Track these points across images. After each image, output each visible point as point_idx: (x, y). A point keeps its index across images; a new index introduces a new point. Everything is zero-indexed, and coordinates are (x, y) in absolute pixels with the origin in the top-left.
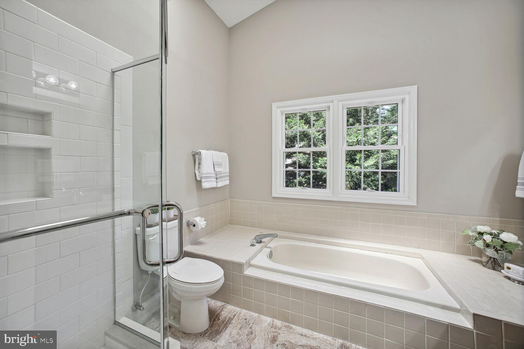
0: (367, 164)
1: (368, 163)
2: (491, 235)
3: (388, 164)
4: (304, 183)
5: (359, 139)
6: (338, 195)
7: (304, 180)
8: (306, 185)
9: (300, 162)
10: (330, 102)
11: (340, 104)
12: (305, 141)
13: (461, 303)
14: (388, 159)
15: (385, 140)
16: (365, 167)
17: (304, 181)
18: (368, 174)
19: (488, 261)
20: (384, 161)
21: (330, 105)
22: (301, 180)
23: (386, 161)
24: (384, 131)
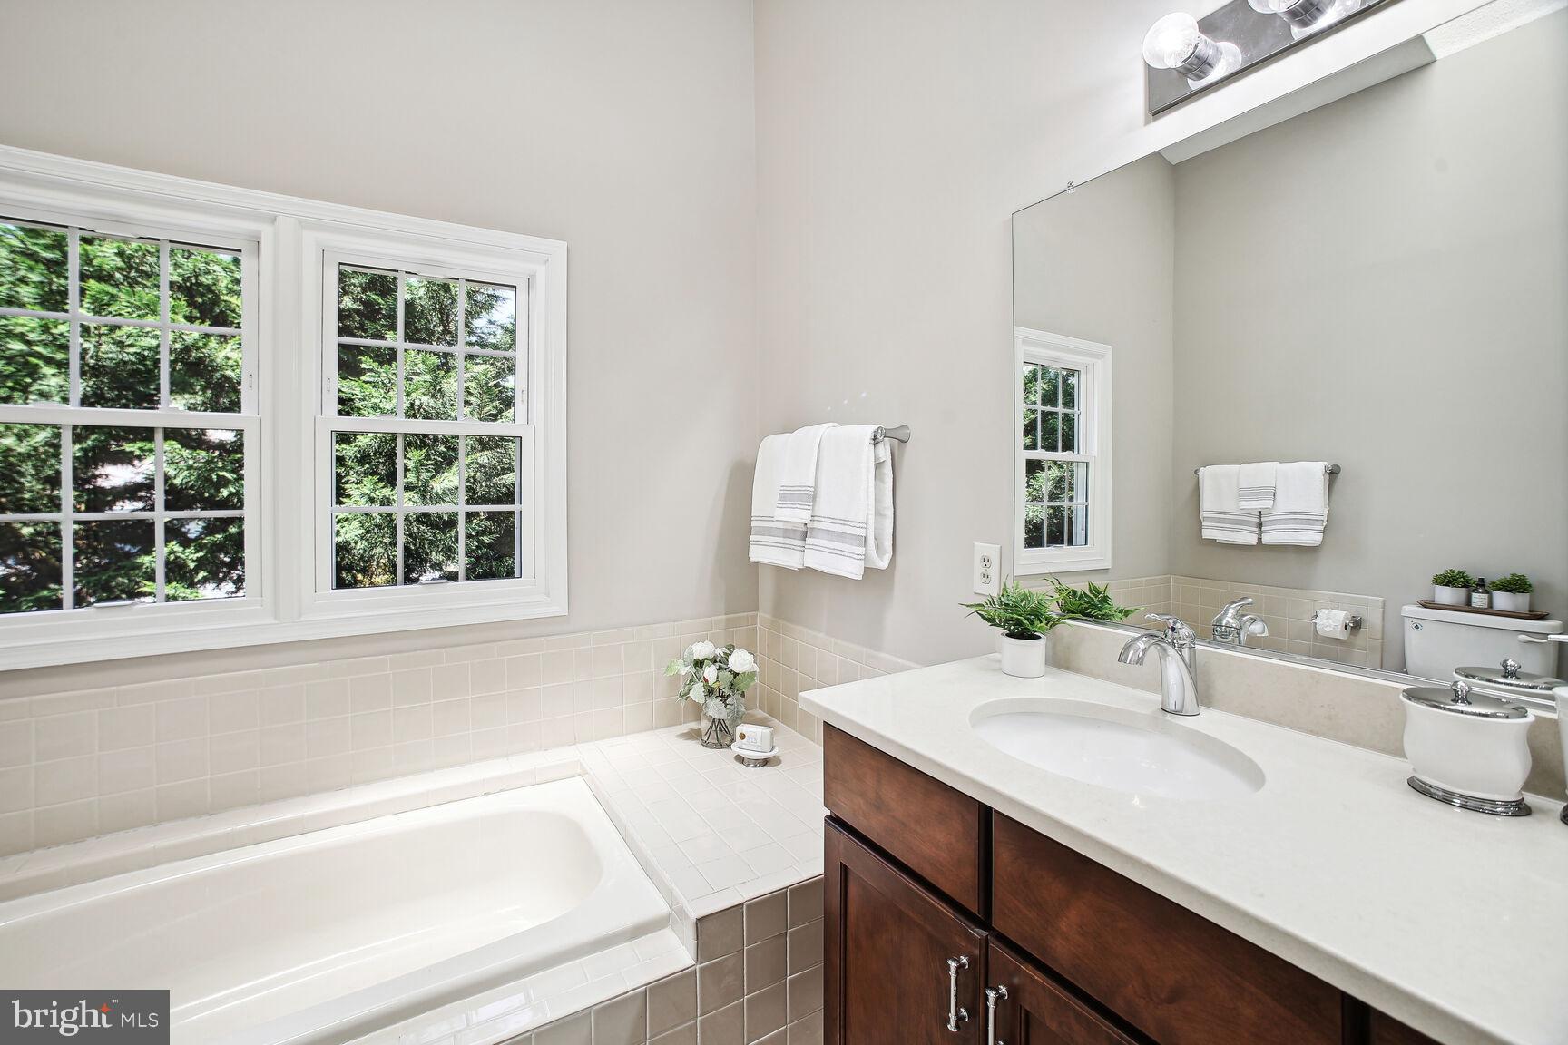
0: (443, 485)
1: (446, 481)
2: (715, 662)
3: (504, 485)
4: (192, 566)
5: (417, 402)
6: (300, 616)
7: (195, 557)
8: (202, 574)
9: (167, 478)
10: (258, 217)
11: (309, 237)
12: (196, 393)
13: (669, 895)
14: (503, 469)
15: (494, 412)
16: (437, 493)
17: (193, 561)
18: (446, 518)
19: (711, 728)
20: (495, 476)
21: (260, 233)
22: (177, 558)
23: (499, 475)
24: (491, 384)
